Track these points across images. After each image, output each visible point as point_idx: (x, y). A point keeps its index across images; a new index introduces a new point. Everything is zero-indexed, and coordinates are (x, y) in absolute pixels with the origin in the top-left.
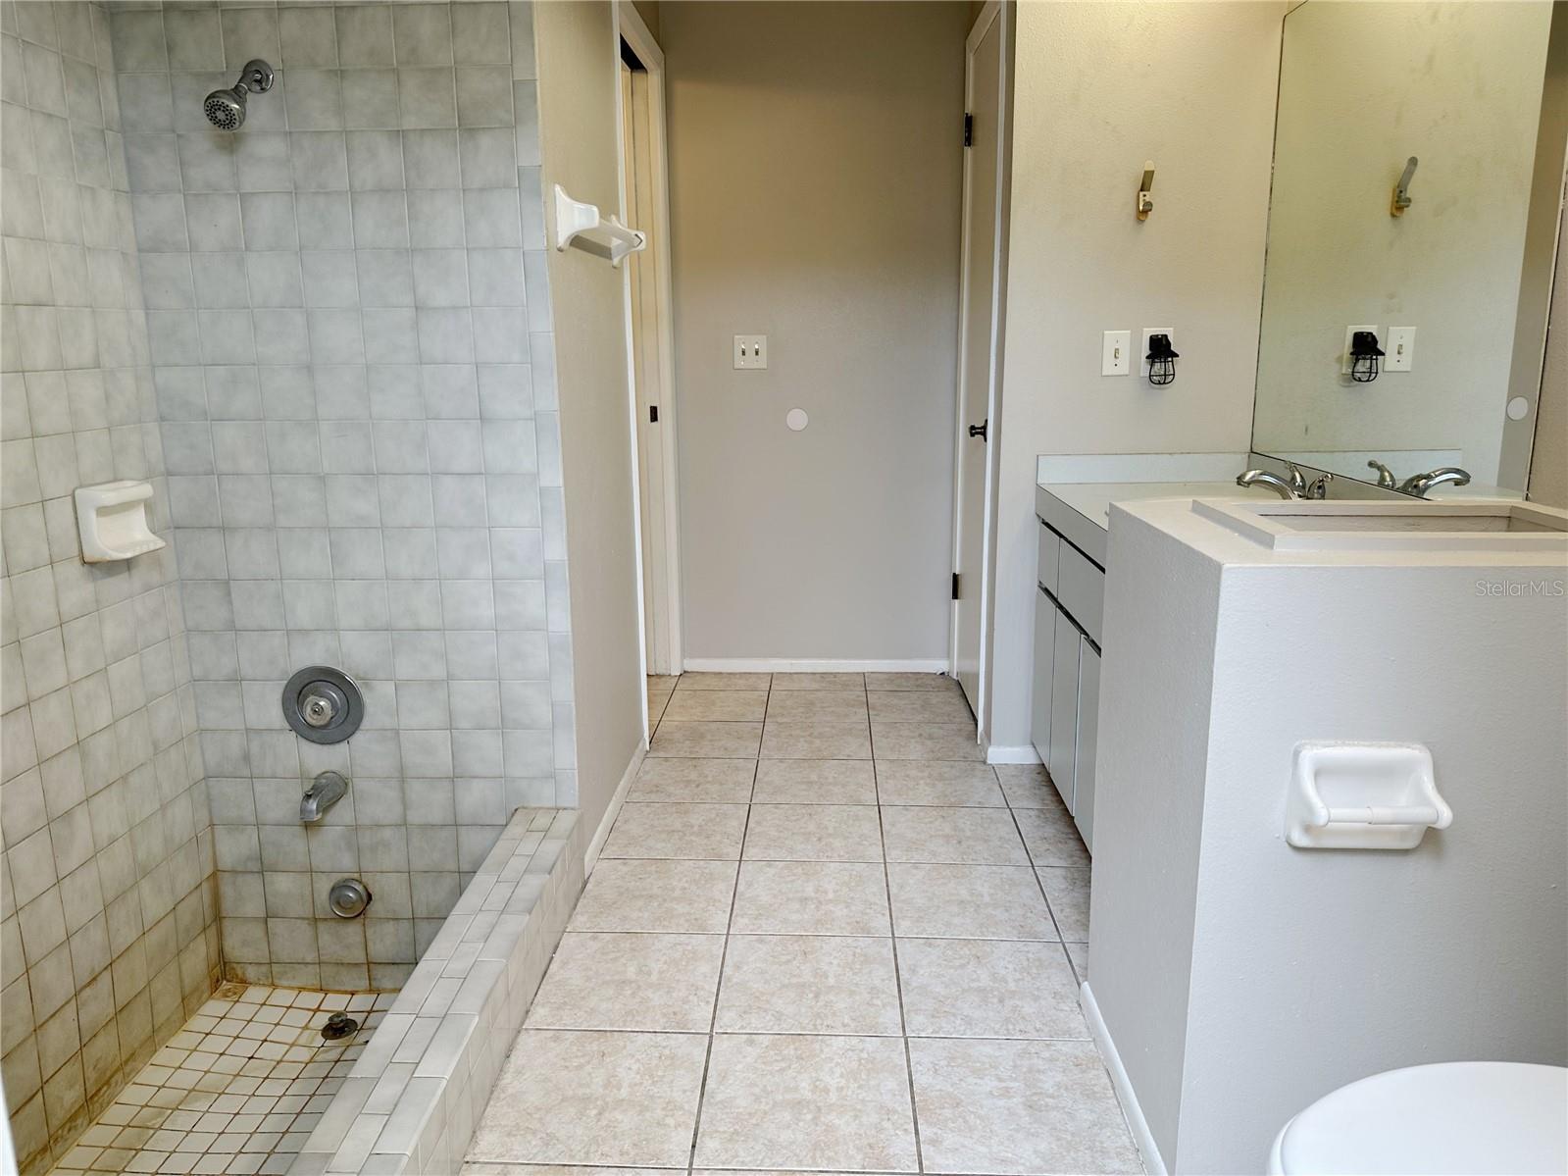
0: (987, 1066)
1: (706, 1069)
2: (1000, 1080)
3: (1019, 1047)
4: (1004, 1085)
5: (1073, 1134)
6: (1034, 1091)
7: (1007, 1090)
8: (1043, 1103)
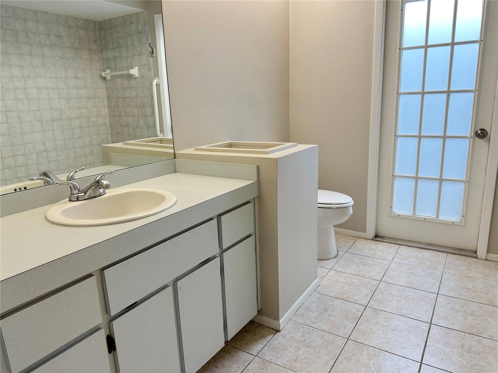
0: (329, 323)
2: (328, 319)
3: (314, 325)
4: (328, 317)
7: (329, 316)
8: (322, 310)
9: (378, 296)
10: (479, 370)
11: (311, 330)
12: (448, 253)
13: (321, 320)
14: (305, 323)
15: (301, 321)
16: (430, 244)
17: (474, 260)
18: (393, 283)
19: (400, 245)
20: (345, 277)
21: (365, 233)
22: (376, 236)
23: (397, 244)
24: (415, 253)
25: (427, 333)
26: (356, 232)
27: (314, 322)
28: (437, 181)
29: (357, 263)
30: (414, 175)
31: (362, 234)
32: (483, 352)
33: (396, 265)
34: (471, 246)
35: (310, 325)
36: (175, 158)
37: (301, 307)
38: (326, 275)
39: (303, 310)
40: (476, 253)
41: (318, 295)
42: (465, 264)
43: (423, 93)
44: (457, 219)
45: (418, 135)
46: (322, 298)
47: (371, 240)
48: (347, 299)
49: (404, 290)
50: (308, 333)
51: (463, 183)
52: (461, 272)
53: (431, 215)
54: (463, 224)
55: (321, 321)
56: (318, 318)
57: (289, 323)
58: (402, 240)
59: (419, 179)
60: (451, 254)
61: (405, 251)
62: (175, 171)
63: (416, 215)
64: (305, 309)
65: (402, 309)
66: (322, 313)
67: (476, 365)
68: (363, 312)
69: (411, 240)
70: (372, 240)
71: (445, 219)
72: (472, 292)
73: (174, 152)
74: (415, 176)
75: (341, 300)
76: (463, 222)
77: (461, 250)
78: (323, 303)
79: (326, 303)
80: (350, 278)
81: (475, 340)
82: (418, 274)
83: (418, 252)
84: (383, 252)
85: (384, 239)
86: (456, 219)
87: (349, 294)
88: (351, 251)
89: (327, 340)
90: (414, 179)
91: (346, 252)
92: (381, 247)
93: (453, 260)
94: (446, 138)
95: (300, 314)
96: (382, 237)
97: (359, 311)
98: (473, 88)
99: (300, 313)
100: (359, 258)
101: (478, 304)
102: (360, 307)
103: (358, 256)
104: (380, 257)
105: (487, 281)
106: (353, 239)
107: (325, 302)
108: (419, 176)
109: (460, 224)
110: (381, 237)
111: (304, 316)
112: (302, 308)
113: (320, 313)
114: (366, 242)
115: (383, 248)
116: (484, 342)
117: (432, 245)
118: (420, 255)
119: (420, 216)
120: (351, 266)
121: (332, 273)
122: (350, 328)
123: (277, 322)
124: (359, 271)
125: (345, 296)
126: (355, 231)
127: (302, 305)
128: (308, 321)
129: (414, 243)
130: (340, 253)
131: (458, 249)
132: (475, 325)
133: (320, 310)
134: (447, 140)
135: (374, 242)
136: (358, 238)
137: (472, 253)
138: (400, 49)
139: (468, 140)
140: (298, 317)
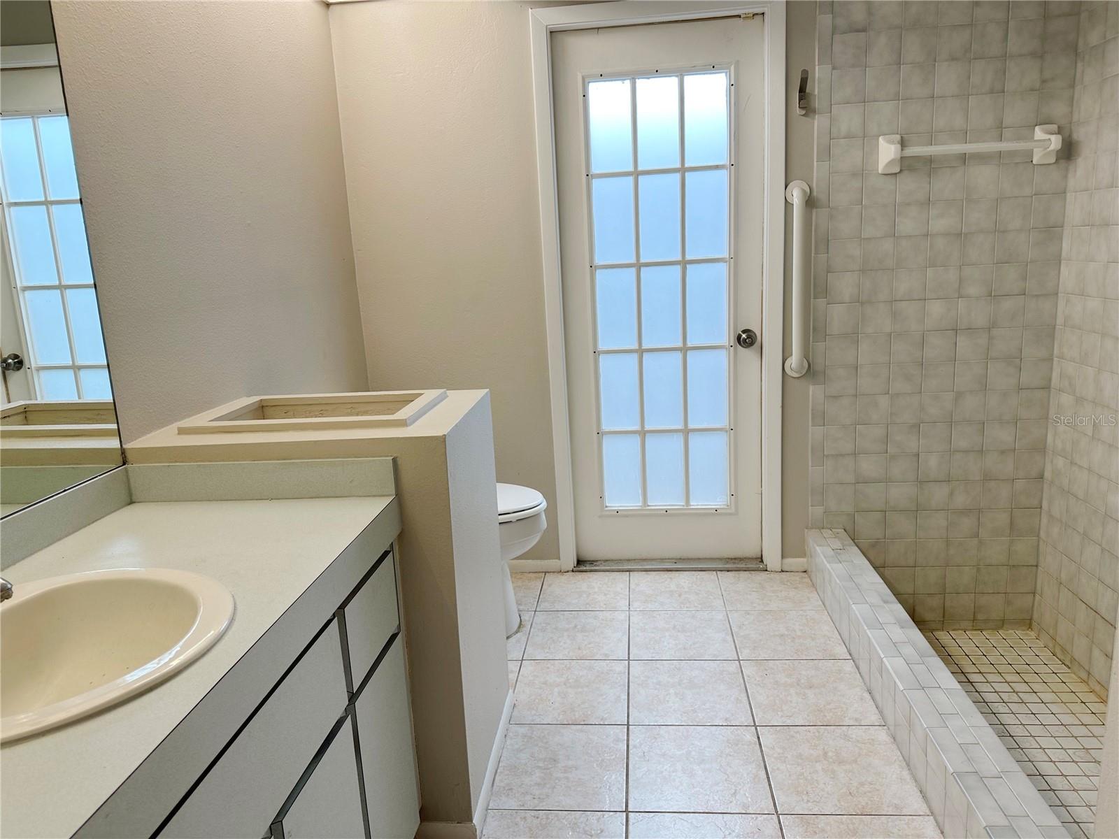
0: (573, 788)
1: (770, 785)
2: (567, 778)
3: (544, 803)
4: (566, 775)
5: (537, 745)
6: (548, 771)
7: (565, 772)
8: (546, 763)
9: (639, 695)
10: (870, 792)
11: (544, 817)
12: (716, 570)
13: (554, 787)
14: (523, 806)
15: (513, 804)
16: (681, 560)
17: (764, 574)
18: (652, 657)
19: (629, 571)
20: (558, 670)
21: (557, 560)
22: (580, 562)
23: (623, 571)
24: (662, 582)
25: (758, 746)
26: (539, 562)
27: (542, 797)
28: (679, 433)
29: (567, 630)
30: (637, 427)
31: (552, 564)
32: (860, 755)
33: (641, 617)
34: (750, 550)
35: (536, 807)
36: (124, 464)
37: (499, 771)
38: (518, 677)
39: (506, 775)
40: (762, 561)
41: (522, 730)
42: (753, 588)
43: (639, 266)
44: (721, 502)
45: (637, 348)
46: (532, 734)
47: (571, 573)
48: (584, 721)
49: (679, 669)
50: (540, 828)
51: (725, 434)
52: (755, 605)
53: (673, 501)
54: (733, 510)
55: (555, 790)
56: (545, 784)
57: (488, 820)
58: (629, 560)
59: (647, 435)
60: (723, 572)
61: (643, 582)
62: (131, 499)
63: (648, 506)
64: (508, 772)
65: (694, 711)
66: (548, 769)
67: (862, 784)
68: (628, 740)
69: (644, 558)
70: (573, 571)
71: (702, 505)
72: (789, 641)
73: (121, 446)
74: (640, 429)
75: (573, 727)
76: (733, 508)
77: (736, 561)
78: (540, 744)
79: (547, 743)
80: (569, 668)
81: (838, 736)
82: (688, 626)
83: (666, 581)
84: (605, 595)
85: (595, 565)
86: (718, 501)
87: (582, 706)
88: (543, 606)
89: (587, 828)
90: (638, 435)
91: (535, 611)
92: (595, 585)
93: (731, 584)
94: (687, 351)
95: (504, 788)
96: (592, 562)
97: (617, 740)
98: (725, 255)
99: (502, 784)
100: (567, 619)
101: (811, 663)
102: (617, 729)
103: (564, 615)
104: (604, 606)
105: (801, 612)
106: (536, 578)
107: (545, 741)
108: (647, 428)
109: (729, 511)
110: (589, 561)
111: (514, 791)
112: (501, 772)
113: (545, 771)
114: (564, 578)
115: (601, 586)
116: (852, 734)
117: (684, 559)
118: (673, 587)
119: (655, 506)
120: (560, 642)
121: (528, 668)
122: (620, 786)
123: (468, 825)
124: (579, 649)
125: (577, 714)
126: (537, 559)
127: (499, 764)
128: (528, 797)
129: (653, 563)
130: (526, 617)
131: (732, 559)
132: (824, 706)
133: (541, 764)
134: (689, 353)
135: (580, 576)
136: (545, 573)
137: (755, 563)
138: (587, 175)
139: (723, 353)
140: (501, 796)
